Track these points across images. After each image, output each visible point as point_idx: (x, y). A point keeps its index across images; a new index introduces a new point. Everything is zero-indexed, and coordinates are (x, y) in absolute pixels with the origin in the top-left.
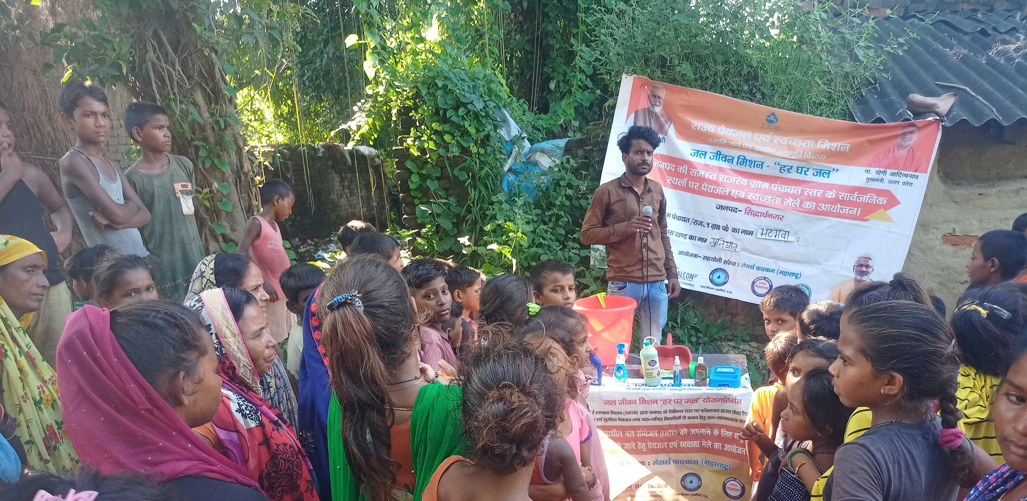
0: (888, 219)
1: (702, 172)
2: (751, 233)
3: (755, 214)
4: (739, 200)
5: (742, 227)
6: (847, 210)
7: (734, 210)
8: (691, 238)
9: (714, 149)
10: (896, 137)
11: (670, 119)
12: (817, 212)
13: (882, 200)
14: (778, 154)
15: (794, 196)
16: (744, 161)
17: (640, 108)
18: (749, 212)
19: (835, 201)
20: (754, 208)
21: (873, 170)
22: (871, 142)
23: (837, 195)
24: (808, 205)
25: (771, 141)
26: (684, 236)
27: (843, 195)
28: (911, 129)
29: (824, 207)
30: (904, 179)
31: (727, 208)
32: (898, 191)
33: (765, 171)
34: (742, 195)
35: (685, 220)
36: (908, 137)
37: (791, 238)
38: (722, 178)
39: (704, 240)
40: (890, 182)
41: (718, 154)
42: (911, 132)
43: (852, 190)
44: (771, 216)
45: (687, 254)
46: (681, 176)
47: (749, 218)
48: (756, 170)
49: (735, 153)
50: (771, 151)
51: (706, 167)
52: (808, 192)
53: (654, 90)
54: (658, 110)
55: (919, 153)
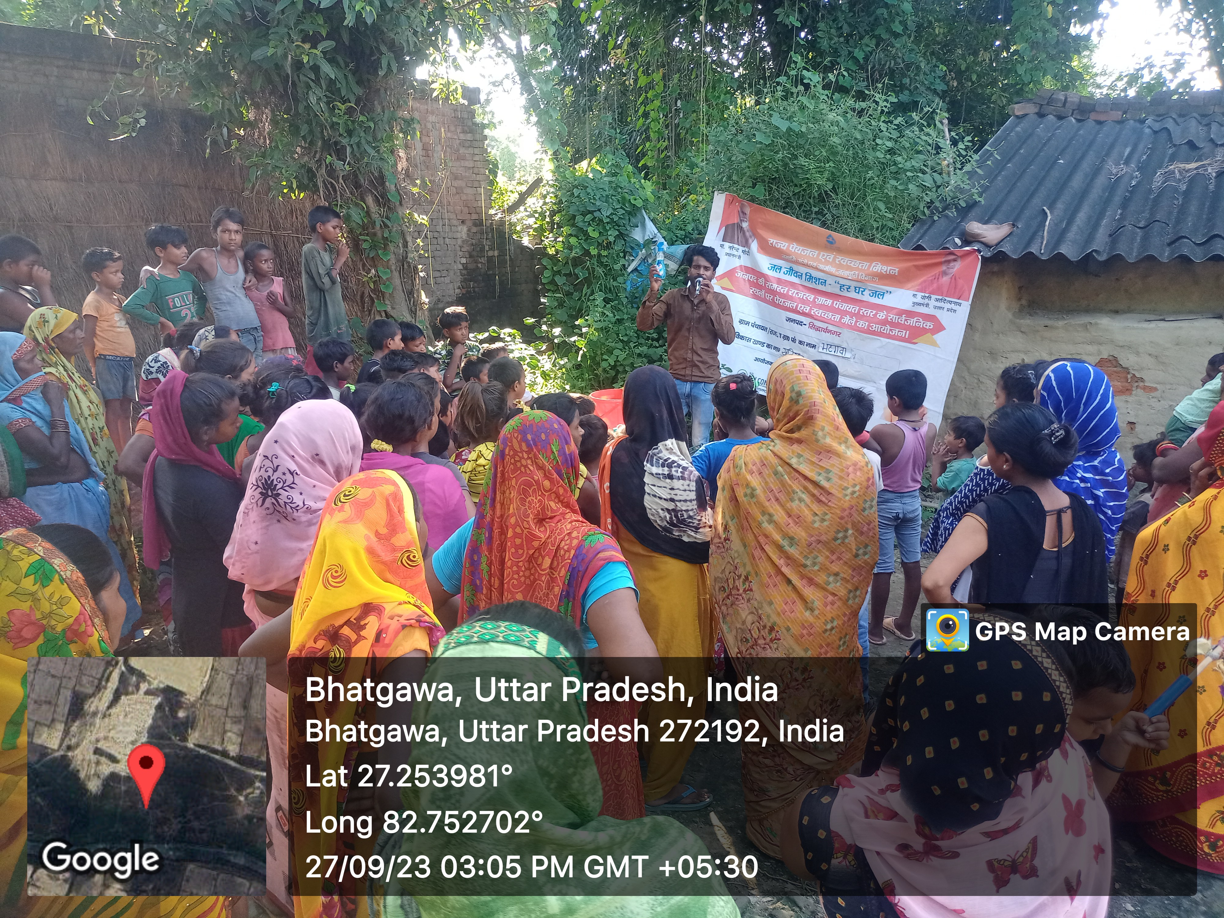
0: (934, 344)
1: (775, 286)
2: (814, 346)
3: (818, 329)
4: (804, 314)
5: (807, 340)
6: (896, 332)
7: (800, 323)
8: (769, 346)
9: (788, 265)
10: (941, 263)
11: (755, 235)
12: (868, 332)
13: (929, 325)
14: (837, 273)
15: (852, 315)
16: (811, 278)
17: (731, 222)
18: (812, 326)
19: (885, 322)
20: (818, 324)
21: (920, 295)
22: (918, 267)
23: (887, 316)
24: (862, 324)
25: (834, 260)
26: (763, 344)
27: (892, 317)
28: (952, 257)
29: (875, 327)
30: (948, 306)
31: (793, 321)
32: (944, 317)
33: (828, 289)
34: (807, 309)
35: (764, 328)
36: (952, 264)
37: (848, 355)
38: (792, 292)
39: (777, 349)
40: (935, 307)
41: (791, 269)
42: (955, 260)
43: (901, 312)
44: (830, 332)
45: (763, 361)
46: (760, 287)
47: (812, 332)
48: (820, 287)
49: (803, 270)
50: (833, 270)
51: (780, 281)
52: (863, 311)
53: (742, 206)
54: (745, 225)
55: (960, 282)
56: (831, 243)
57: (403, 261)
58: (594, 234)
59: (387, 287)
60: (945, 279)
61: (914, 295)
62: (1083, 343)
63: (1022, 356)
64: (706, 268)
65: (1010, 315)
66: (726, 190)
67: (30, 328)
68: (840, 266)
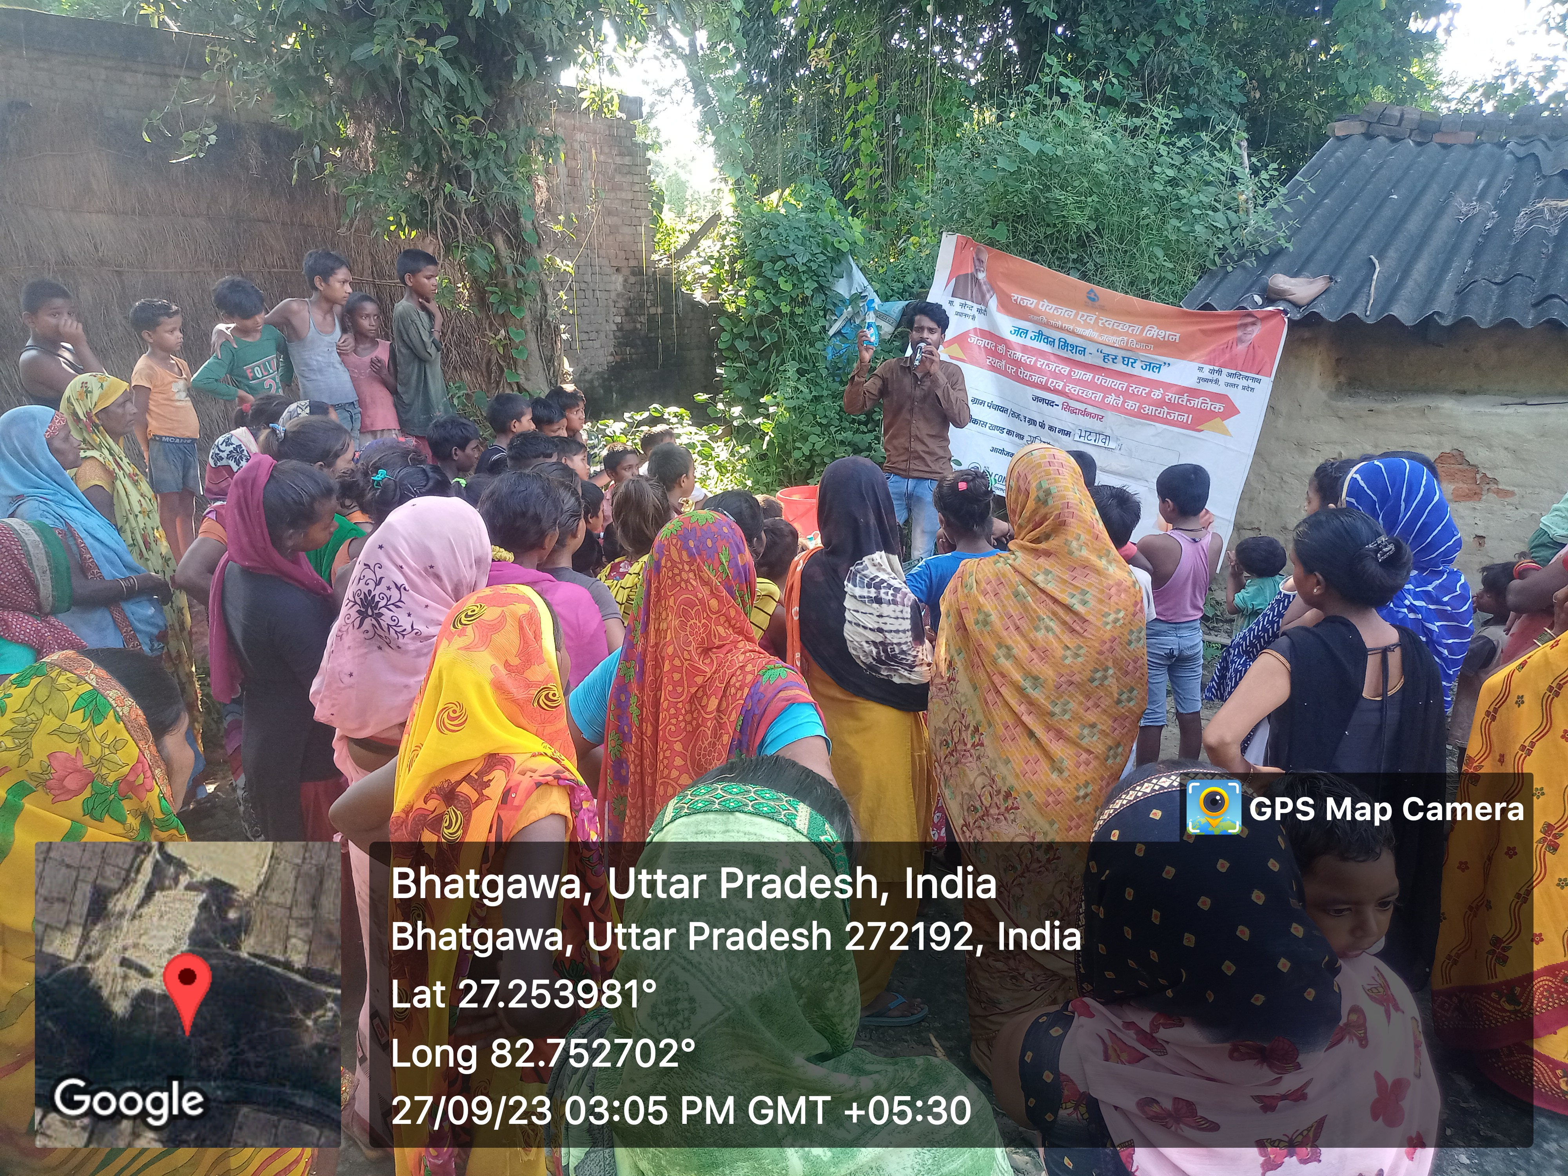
0: (1225, 432)
1: (1019, 355)
2: (1068, 434)
3: (1073, 411)
4: (1055, 391)
5: (1058, 425)
6: (1175, 416)
7: (1050, 403)
8: (1009, 432)
9: (1036, 328)
10: (1235, 328)
11: (994, 288)
12: (1139, 415)
13: (1218, 407)
14: (1100, 339)
15: (1118, 393)
16: (1065, 345)
17: (963, 272)
18: (1066, 407)
19: (1161, 403)
20: (1074, 404)
21: (1207, 368)
22: (1203, 332)
23: (1164, 395)
24: (1131, 405)
25: (1097, 320)
26: (1001, 430)
27: (1170, 396)
28: (1250, 320)
29: (1148, 409)
30: (1244, 382)
31: (1043, 400)
32: (1237, 397)
33: (1087, 359)
34: (1060, 385)
35: (1003, 410)
36: (1249, 329)
37: (1112, 445)
38: (1041, 363)
39: (1021, 437)
40: (1227, 384)
41: (1040, 333)
42: (1253, 324)
43: (1183, 391)
44: (1089, 415)
45: (1002, 451)
46: (1000, 357)
47: (1066, 415)
48: (1078, 357)
49: (1056, 335)
50: (1095, 335)
51: (1025, 349)
52: (1134, 388)
53: (978, 252)
54: (981, 276)
55: (1260, 352)
56: (1093, 300)
57: (541, 319)
58: (786, 287)
59: (520, 352)
60: (1241, 348)
61: (1201, 369)
62: (1418, 433)
63: (1339, 448)
64: (931, 330)
65: (1323, 396)
66: (958, 230)
67: (69, 399)
68: (1104, 330)
